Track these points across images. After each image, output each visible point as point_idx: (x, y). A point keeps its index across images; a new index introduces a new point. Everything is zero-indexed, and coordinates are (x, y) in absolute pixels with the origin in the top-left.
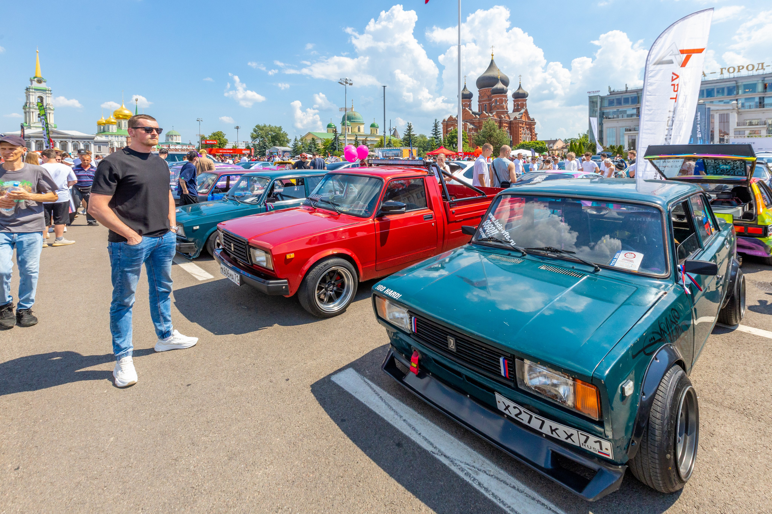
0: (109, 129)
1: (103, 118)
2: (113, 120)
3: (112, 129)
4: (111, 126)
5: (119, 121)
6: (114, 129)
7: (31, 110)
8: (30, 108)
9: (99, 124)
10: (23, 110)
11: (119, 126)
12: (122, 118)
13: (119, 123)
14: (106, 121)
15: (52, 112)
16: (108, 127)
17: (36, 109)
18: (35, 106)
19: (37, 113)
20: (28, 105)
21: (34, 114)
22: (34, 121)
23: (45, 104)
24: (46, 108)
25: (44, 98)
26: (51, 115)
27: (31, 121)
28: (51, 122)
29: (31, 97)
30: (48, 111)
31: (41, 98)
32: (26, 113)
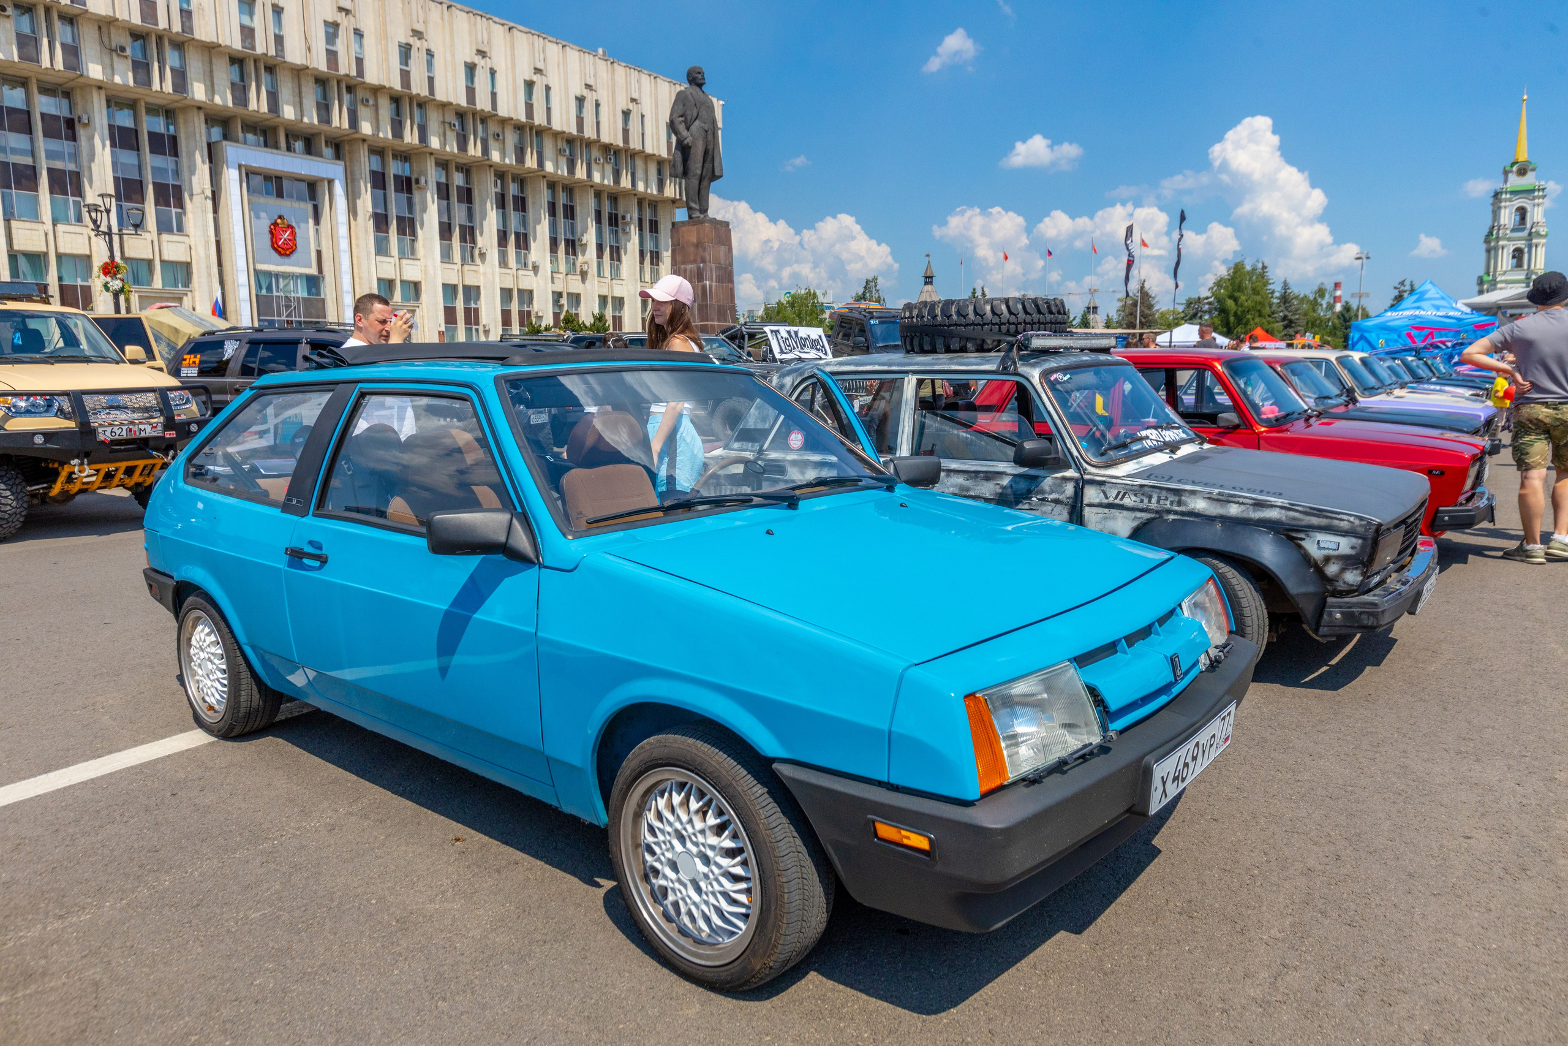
7: (1501, 243)
8: (1498, 239)
10: (1484, 246)
15: (1543, 241)
17: (1509, 239)
18: (1508, 232)
19: (1512, 249)
20: (1495, 232)
21: (1505, 251)
22: (1504, 268)
23: (1528, 225)
24: (1530, 234)
25: (1529, 209)
26: (1539, 249)
27: (1499, 269)
28: (1538, 266)
29: (1503, 211)
30: (1535, 241)
31: (1522, 212)
32: (1488, 251)
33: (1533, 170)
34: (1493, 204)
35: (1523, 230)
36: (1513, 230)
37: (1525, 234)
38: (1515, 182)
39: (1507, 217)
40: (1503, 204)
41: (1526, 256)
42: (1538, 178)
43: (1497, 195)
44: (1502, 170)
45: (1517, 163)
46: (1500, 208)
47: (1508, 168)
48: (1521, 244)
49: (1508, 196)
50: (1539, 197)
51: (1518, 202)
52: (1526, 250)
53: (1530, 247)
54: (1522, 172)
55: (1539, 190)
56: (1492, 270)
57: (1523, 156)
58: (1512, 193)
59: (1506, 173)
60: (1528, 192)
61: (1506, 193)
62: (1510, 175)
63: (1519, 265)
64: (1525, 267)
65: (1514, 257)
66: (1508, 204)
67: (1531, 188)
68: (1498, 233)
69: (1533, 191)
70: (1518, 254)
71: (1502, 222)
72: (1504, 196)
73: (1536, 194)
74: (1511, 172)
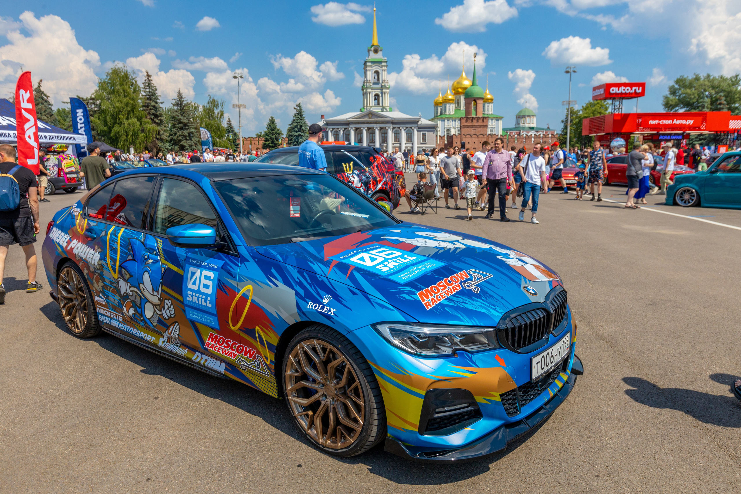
0: (445, 111)
1: (440, 95)
2: (450, 97)
3: (449, 109)
4: (448, 106)
5: (458, 97)
6: (451, 109)
7: (369, 90)
8: (367, 88)
9: (437, 105)
10: (362, 92)
11: (458, 103)
12: (461, 93)
13: (458, 100)
14: (443, 98)
15: (388, 91)
16: (445, 107)
17: (372, 89)
18: (371, 84)
19: (374, 94)
20: (365, 84)
21: (371, 95)
22: (371, 105)
23: (381, 82)
24: (382, 86)
25: (380, 72)
26: (386, 95)
27: (368, 105)
28: (386, 105)
29: (368, 72)
30: (384, 90)
31: (377, 73)
32: (363, 95)
33: (381, 50)
34: (364, 68)
35: (378, 84)
36: (374, 84)
37: (379, 86)
38: (373, 56)
39: (370, 76)
40: (368, 68)
41: (381, 98)
42: (384, 55)
43: (365, 63)
44: (367, 50)
45: (373, 46)
46: (367, 70)
47: (369, 48)
48: (378, 92)
49: (370, 64)
50: (384, 66)
51: (375, 68)
52: (380, 95)
53: (382, 93)
54: (376, 51)
55: (384, 62)
56: (365, 105)
57: (375, 42)
58: (372, 62)
59: (369, 51)
60: (379, 63)
61: (369, 62)
62: (370, 52)
63: (379, 104)
64: (381, 105)
65: (375, 99)
66: (370, 68)
67: (381, 60)
68: (367, 85)
69: (381, 62)
70: (377, 97)
71: (368, 79)
72: (368, 64)
73: (383, 64)
74: (371, 50)
